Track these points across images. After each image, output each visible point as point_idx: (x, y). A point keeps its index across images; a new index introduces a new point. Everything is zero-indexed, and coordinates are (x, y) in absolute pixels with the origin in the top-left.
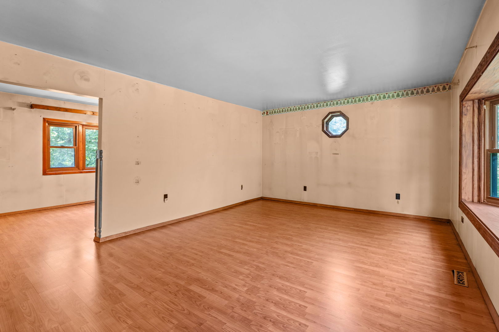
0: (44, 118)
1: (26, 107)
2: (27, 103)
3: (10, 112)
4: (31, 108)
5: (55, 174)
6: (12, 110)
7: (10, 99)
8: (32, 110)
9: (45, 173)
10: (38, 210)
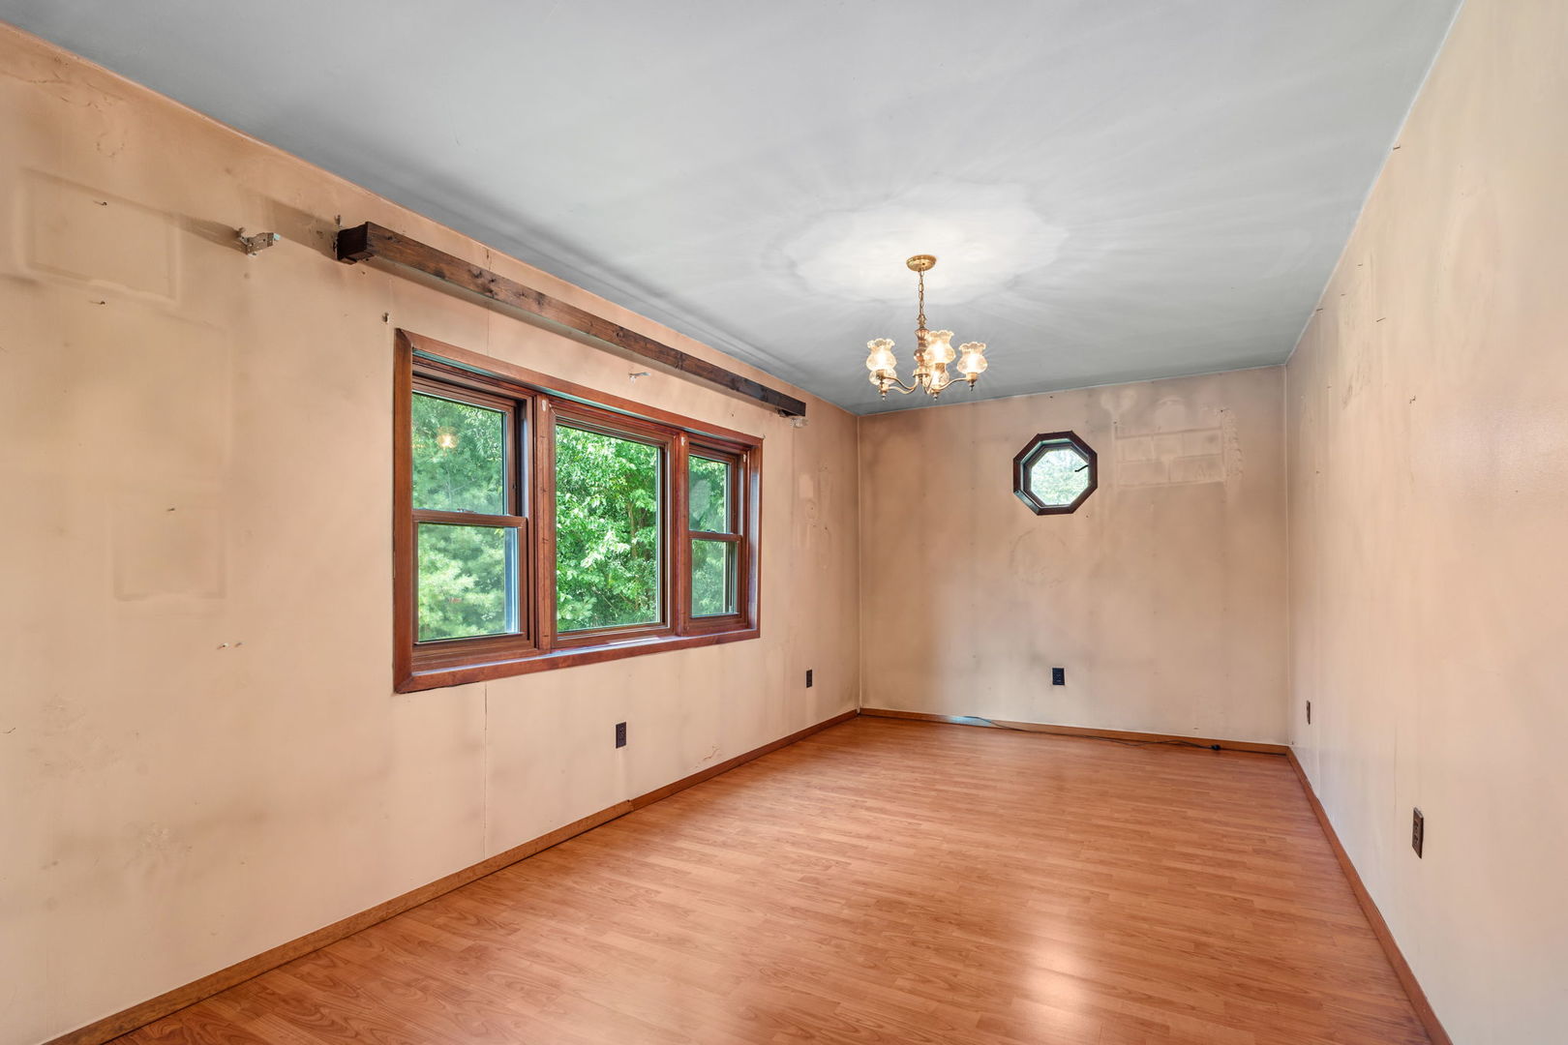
0: (399, 333)
1: (313, 246)
2: (318, 221)
3: (227, 256)
4: (339, 259)
5: (450, 680)
6: (235, 247)
7: (228, 171)
8: (344, 267)
9: (404, 681)
10: (371, 920)
